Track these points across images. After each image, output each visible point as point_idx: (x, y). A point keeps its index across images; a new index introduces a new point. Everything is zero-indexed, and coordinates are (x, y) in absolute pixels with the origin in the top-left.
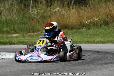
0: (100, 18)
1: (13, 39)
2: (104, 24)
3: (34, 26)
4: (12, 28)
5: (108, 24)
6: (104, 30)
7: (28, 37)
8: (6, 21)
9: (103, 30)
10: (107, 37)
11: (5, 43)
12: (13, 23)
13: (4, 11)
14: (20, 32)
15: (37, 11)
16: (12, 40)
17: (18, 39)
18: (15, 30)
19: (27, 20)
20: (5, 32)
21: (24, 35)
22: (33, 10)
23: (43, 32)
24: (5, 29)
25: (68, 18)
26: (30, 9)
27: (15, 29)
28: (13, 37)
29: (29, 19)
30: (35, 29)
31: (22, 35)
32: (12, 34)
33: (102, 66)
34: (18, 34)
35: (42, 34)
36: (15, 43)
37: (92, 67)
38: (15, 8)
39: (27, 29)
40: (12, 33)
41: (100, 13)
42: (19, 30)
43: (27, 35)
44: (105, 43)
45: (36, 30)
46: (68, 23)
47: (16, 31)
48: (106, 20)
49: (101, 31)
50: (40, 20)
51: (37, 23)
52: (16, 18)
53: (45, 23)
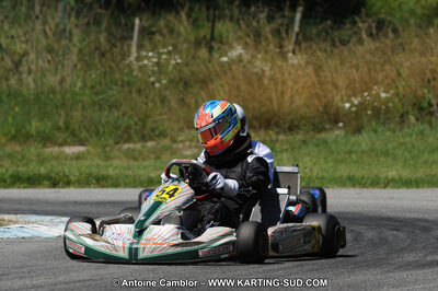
0: (400, 88)
1: (65, 164)
2: (416, 111)
3: (147, 116)
4: (61, 123)
5: (431, 114)
6: (414, 136)
7: (124, 159)
8: (37, 96)
9: (411, 136)
10: (426, 162)
11: (32, 181)
12: (64, 104)
13: (32, 56)
14: (91, 140)
15: (155, 60)
16: (60, 168)
18: (74, 129)
19: (119, 92)
20: (32, 136)
21: (108, 149)
22: (144, 53)
23: (180, 138)
24: (35, 125)
25: (276, 90)
26: (129, 52)
27: (72, 127)
28: (67, 157)
29: (126, 89)
30: (148, 128)
31: (99, 150)
32: (61, 145)
33: (404, 274)
34: (82, 145)
35: (174, 146)
36: (73, 178)
37: (367, 276)
38: (75, 45)
39: (120, 126)
40: (60, 141)
41: (401, 71)
42: (87, 130)
43: (119, 149)
44: (417, 187)
45: (153, 130)
46: (275, 105)
47: (74, 135)
48: (423, 97)
49: (402, 141)
50: (167, 92)
51: (155, 104)
52: (75, 86)
53: (189, 106)
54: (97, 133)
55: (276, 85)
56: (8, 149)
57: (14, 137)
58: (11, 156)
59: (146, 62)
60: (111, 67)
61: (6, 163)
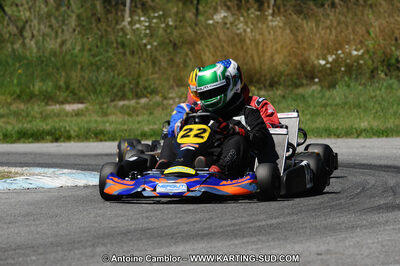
0: (371, 46)
1: (65, 121)
2: (385, 68)
3: (139, 76)
4: (62, 83)
5: (399, 69)
6: (383, 90)
7: (119, 114)
8: (41, 61)
9: (380, 89)
10: (395, 114)
11: (37, 136)
12: (64, 65)
13: (35, 22)
14: (89, 98)
15: (147, 24)
16: (61, 124)
17: (83, 121)
18: (74, 89)
19: (114, 54)
20: (35, 96)
21: (105, 106)
22: (137, 18)
23: (171, 95)
24: (37, 86)
25: (258, 49)
26: (123, 16)
27: (72, 87)
28: (67, 114)
29: (121, 50)
30: (141, 87)
31: (98, 107)
32: (62, 103)
33: (375, 217)
34: (82, 103)
35: (165, 102)
36: (73, 133)
37: (342, 219)
38: (73, 12)
39: (115, 85)
40: (61, 99)
41: (371, 30)
42: (86, 90)
43: (115, 107)
44: (387, 136)
45: (145, 88)
46: (257, 64)
47: (73, 93)
48: (392, 55)
49: (373, 94)
50: (158, 54)
51: (147, 64)
52: (74, 49)
53: (178, 66)
54: (95, 92)
55: (257, 44)
56: (14, 107)
57: (19, 97)
58: (17, 114)
59: (138, 26)
60: (106, 31)
61: (12, 120)
